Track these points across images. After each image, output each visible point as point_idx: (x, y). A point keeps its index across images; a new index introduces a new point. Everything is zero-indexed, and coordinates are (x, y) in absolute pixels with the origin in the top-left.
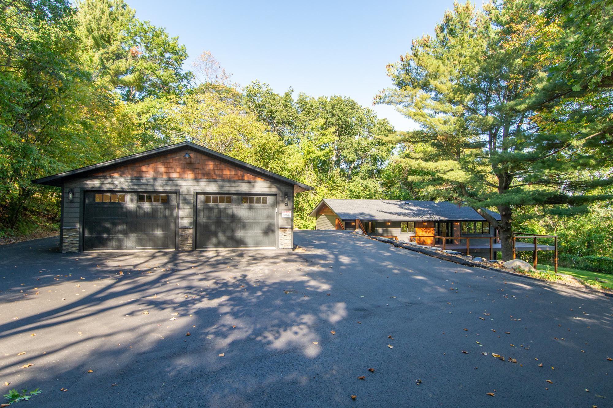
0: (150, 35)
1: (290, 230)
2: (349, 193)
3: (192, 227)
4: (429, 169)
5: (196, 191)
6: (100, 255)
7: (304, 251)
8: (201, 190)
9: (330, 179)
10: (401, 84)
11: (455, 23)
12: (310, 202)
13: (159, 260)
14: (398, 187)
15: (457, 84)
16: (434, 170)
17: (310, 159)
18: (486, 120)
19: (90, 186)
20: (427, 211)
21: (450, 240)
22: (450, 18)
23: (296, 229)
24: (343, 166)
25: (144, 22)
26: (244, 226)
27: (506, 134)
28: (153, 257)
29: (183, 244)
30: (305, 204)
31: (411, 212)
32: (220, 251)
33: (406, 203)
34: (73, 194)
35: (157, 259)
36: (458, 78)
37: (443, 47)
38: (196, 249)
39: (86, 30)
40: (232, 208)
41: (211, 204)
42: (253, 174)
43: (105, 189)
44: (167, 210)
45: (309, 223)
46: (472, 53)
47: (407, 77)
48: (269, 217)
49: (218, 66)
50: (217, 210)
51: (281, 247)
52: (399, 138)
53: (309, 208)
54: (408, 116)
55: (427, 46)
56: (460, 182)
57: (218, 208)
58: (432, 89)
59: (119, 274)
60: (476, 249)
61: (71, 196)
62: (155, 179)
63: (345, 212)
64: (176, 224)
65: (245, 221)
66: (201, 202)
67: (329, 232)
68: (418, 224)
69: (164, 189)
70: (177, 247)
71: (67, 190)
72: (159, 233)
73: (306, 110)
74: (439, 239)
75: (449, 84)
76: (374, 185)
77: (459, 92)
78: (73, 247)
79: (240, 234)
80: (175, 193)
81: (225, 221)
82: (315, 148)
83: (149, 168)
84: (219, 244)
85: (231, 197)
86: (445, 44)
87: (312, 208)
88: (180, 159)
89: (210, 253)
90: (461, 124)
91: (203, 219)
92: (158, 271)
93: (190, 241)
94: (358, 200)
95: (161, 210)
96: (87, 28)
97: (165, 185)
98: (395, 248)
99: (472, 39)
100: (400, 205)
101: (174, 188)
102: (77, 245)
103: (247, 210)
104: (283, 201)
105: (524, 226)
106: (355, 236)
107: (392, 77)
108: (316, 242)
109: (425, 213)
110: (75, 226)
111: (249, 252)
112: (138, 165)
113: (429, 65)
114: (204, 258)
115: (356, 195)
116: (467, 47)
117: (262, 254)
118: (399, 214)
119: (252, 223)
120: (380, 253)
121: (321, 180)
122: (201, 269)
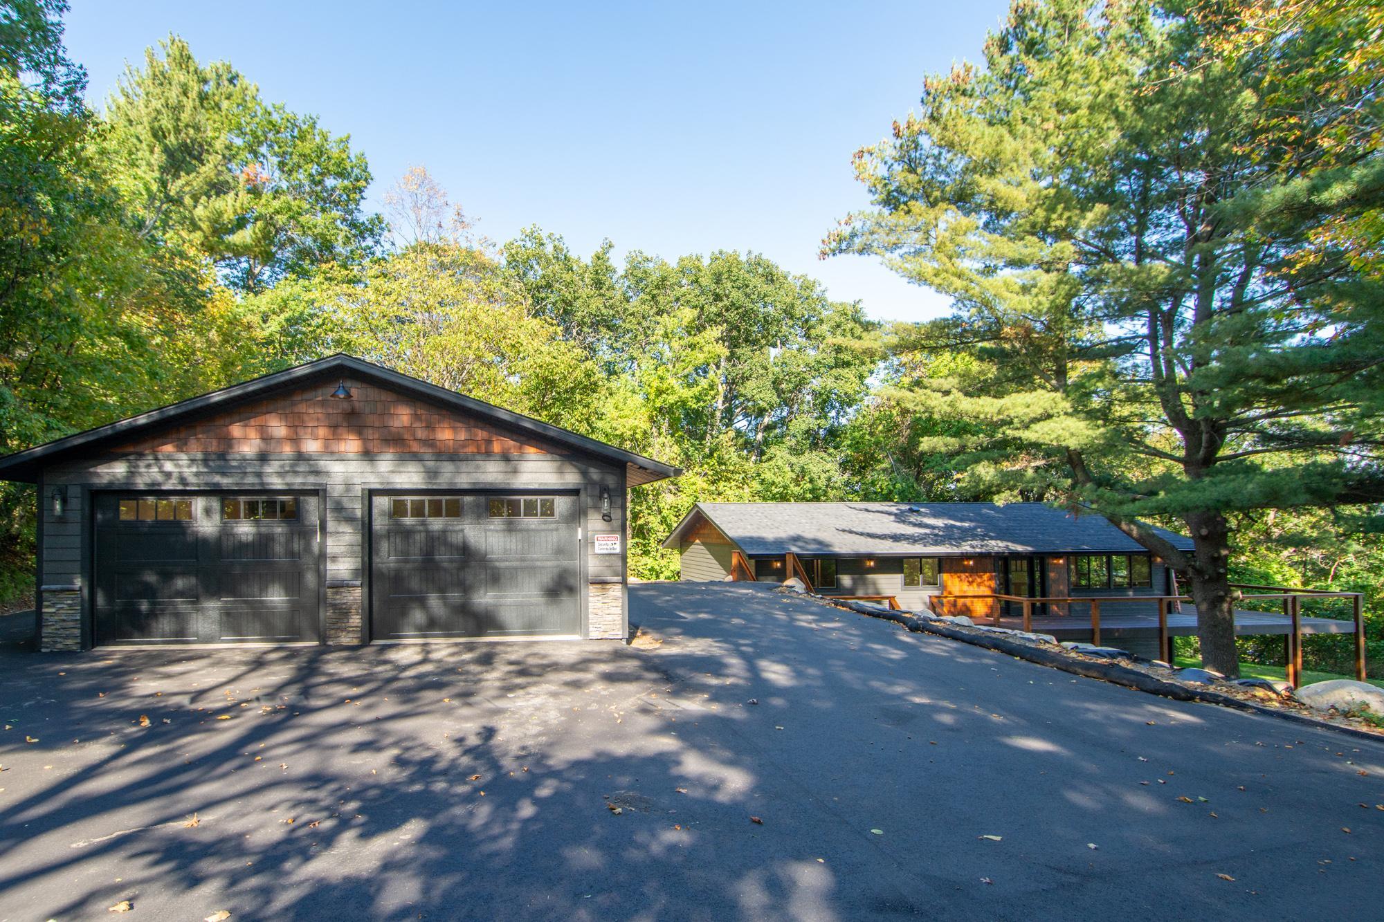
0: (285, 135)
1: (619, 586)
2: (760, 488)
3: (358, 583)
4: (982, 416)
5: (367, 487)
6: (129, 657)
7: (658, 645)
8: (382, 483)
9: (711, 455)
10: (893, 200)
11: (1044, 21)
12: (665, 513)
13: (267, 675)
14: (884, 470)
15: (1051, 186)
16: (995, 419)
17: (661, 409)
18: (1149, 274)
19: (105, 480)
20: (969, 529)
21: (1038, 604)
22: (1028, 11)
23: (632, 580)
24: (741, 423)
25: (274, 106)
26: (495, 578)
27: (1204, 313)
28: (258, 663)
29: (338, 629)
30: (651, 518)
31: (928, 531)
32: (433, 647)
33: (911, 510)
34: (64, 502)
35: (264, 671)
36: (1055, 170)
37: (1010, 92)
38: (371, 639)
39: (150, 134)
40: (462, 530)
41: (409, 521)
42: (515, 438)
43: (142, 487)
44: (296, 539)
45: (663, 563)
46: (1096, 96)
47: (912, 178)
48: (560, 551)
49: (443, 200)
50: (423, 535)
51: (594, 634)
52: (894, 340)
53: (662, 528)
54: (921, 279)
55: (964, 93)
56: (1072, 448)
57: (427, 531)
58: (980, 205)
59: (138, 723)
60: (1118, 630)
61: (58, 507)
62: (263, 457)
63: (755, 534)
64: (321, 575)
65: (497, 564)
66: (383, 513)
67: (715, 588)
68: (946, 564)
69: (287, 484)
70: (323, 638)
71: (48, 492)
72: (276, 598)
73: (648, 290)
74: (1007, 602)
75: (1031, 186)
76: (824, 466)
77: (1062, 205)
78: (67, 637)
79: (484, 598)
80: (315, 493)
81: (446, 565)
82: (672, 381)
83: (247, 429)
84: (432, 626)
85: (458, 501)
86: (1012, 83)
87: (669, 526)
88: (323, 403)
89: (407, 653)
90: (1070, 290)
91: (387, 558)
92: (251, 714)
93: (356, 620)
94: (785, 505)
95: (282, 539)
96: (152, 128)
97: (288, 472)
98: (912, 634)
99: (1095, 58)
100: (896, 515)
101: (311, 479)
102: (77, 632)
103: (501, 535)
104: (597, 508)
105: (1237, 564)
106: (788, 597)
107: (868, 184)
108: (688, 617)
109: (965, 535)
110: (73, 583)
111: (509, 649)
112: (220, 422)
113: (972, 140)
114: (388, 667)
115: (777, 493)
116: (1081, 82)
117: (544, 656)
118: (896, 538)
119: (516, 568)
120: (872, 650)
121: (688, 457)
122: (369, 707)
